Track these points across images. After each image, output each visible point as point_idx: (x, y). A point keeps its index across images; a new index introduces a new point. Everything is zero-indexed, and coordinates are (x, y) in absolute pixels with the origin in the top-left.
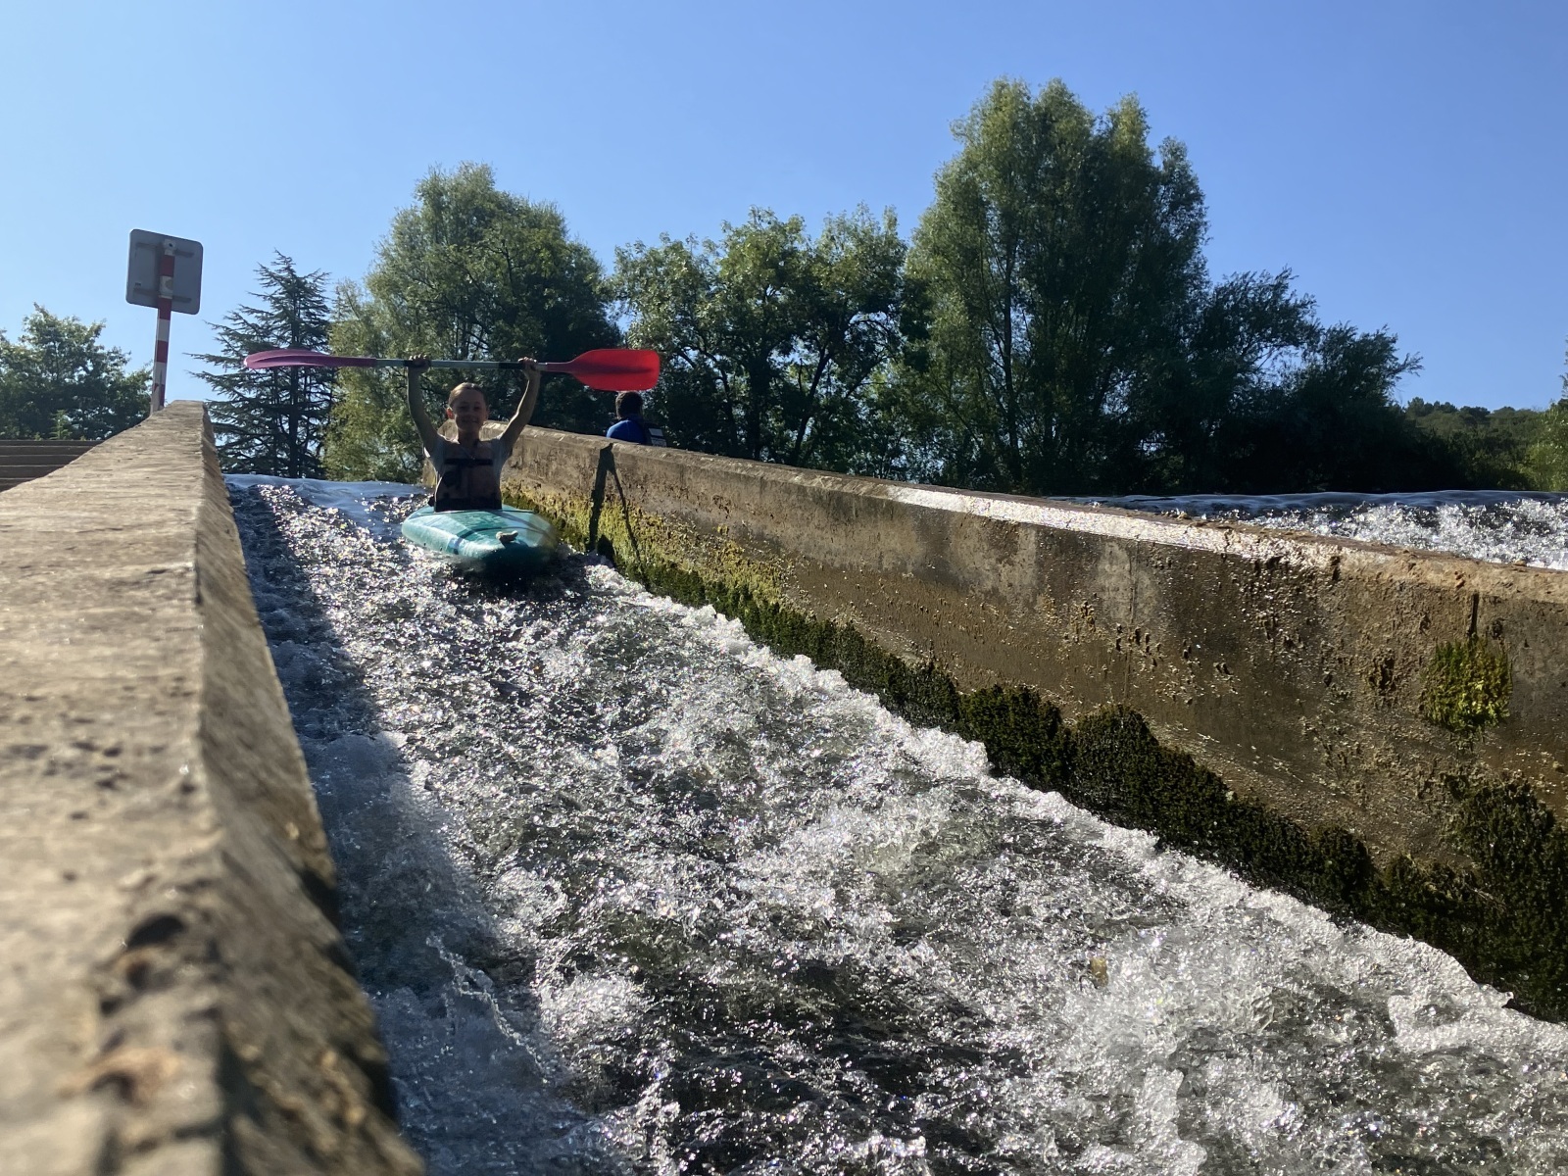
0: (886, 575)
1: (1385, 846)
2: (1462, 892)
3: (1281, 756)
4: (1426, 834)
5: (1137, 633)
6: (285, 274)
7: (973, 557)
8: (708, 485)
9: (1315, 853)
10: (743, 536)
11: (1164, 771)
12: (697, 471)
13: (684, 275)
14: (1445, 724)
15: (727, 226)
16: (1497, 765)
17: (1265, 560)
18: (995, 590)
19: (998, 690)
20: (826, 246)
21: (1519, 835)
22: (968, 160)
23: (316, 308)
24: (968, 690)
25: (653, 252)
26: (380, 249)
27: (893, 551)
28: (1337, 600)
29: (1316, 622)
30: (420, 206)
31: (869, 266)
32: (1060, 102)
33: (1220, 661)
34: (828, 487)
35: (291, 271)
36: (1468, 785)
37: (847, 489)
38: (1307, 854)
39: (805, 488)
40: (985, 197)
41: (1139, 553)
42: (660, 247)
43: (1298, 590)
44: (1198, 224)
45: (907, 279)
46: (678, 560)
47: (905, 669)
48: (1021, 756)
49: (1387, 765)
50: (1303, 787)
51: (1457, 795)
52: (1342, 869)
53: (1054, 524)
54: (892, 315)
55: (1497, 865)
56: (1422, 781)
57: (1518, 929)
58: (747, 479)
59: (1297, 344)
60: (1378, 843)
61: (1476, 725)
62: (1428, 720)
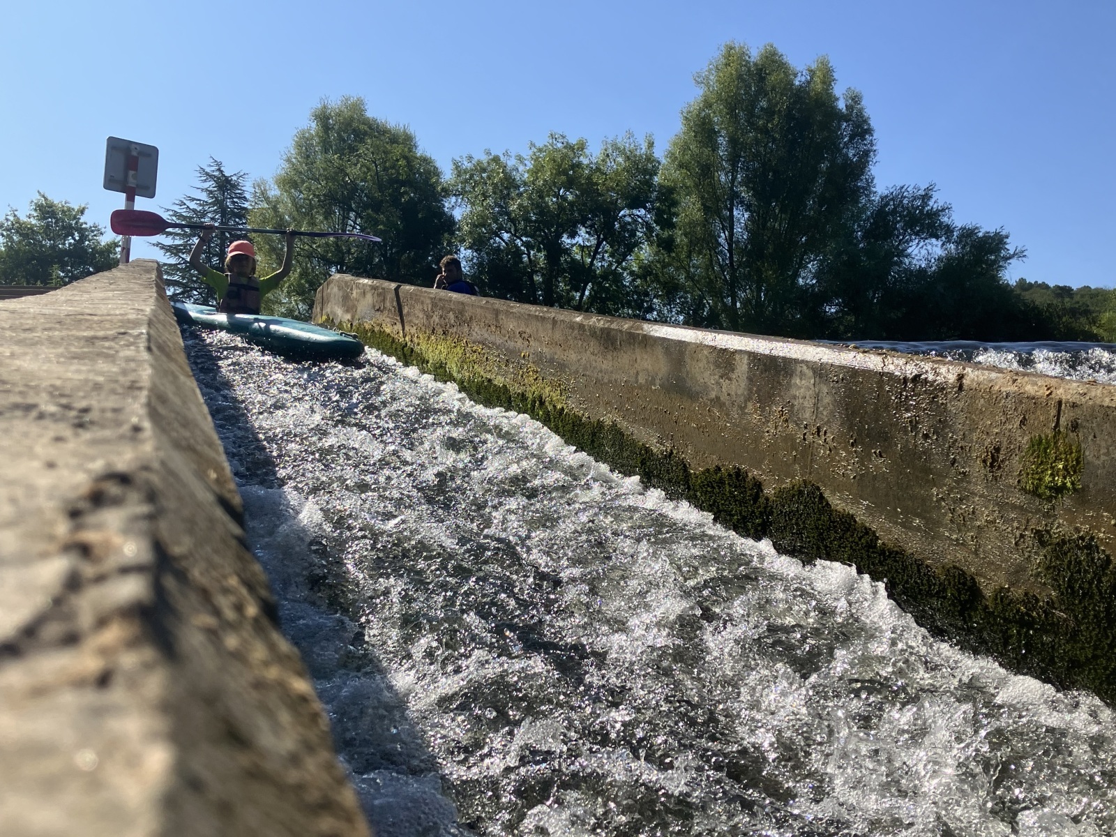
0: (640, 387)
1: (990, 579)
2: (1044, 612)
3: (918, 515)
4: (1020, 570)
5: (819, 429)
6: (216, 173)
7: (703, 375)
8: (515, 324)
9: (940, 584)
10: (539, 359)
11: (835, 527)
12: (508, 313)
13: (501, 180)
14: (1035, 493)
15: (533, 145)
16: (1071, 522)
17: (911, 377)
18: (718, 398)
19: (718, 469)
20: (603, 161)
21: (1086, 572)
22: (705, 101)
23: (239, 198)
24: (696, 469)
25: (479, 162)
26: (285, 157)
27: (647, 370)
28: (961, 404)
29: (946, 420)
30: (314, 127)
31: (633, 176)
32: (772, 61)
33: (876, 448)
34: (601, 324)
35: (222, 172)
36: (1051, 537)
37: (614, 326)
38: (935, 584)
39: (584, 326)
40: (717, 128)
41: (820, 371)
42: (484, 159)
43: (934, 398)
44: (869, 151)
45: (661, 186)
46: (493, 376)
47: (652, 454)
48: (733, 515)
49: (994, 522)
50: (933, 538)
51: (1043, 544)
52: (959, 596)
53: (761, 351)
54: (649, 212)
55: (1069, 592)
56: (1018, 533)
57: (1083, 638)
58: (543, 319)
59: (937, 237)
60: (985, 577)
61: (1057, 494)
62: (1024, 490)
